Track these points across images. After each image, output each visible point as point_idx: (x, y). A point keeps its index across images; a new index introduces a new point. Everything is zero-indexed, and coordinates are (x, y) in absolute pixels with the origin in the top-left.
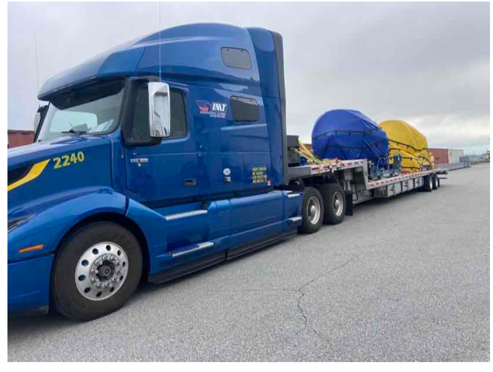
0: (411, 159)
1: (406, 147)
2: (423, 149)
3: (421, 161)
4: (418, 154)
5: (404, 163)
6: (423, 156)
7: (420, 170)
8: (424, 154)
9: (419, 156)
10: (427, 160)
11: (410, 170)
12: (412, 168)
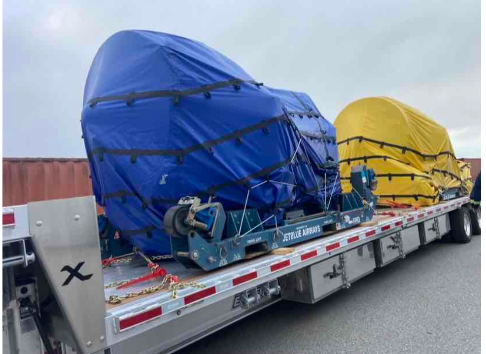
0: (412, 176)
1: (400, 151)
2: (441, 154)
3: (437, 180)
4: (429, 165)
5: (382, 187)
6: (443, 169)
7: (437, 200)
8: (443, 164)
9: (434, 170)
10: (452, 176)
11: (412, 201)
12: (416, 197)
